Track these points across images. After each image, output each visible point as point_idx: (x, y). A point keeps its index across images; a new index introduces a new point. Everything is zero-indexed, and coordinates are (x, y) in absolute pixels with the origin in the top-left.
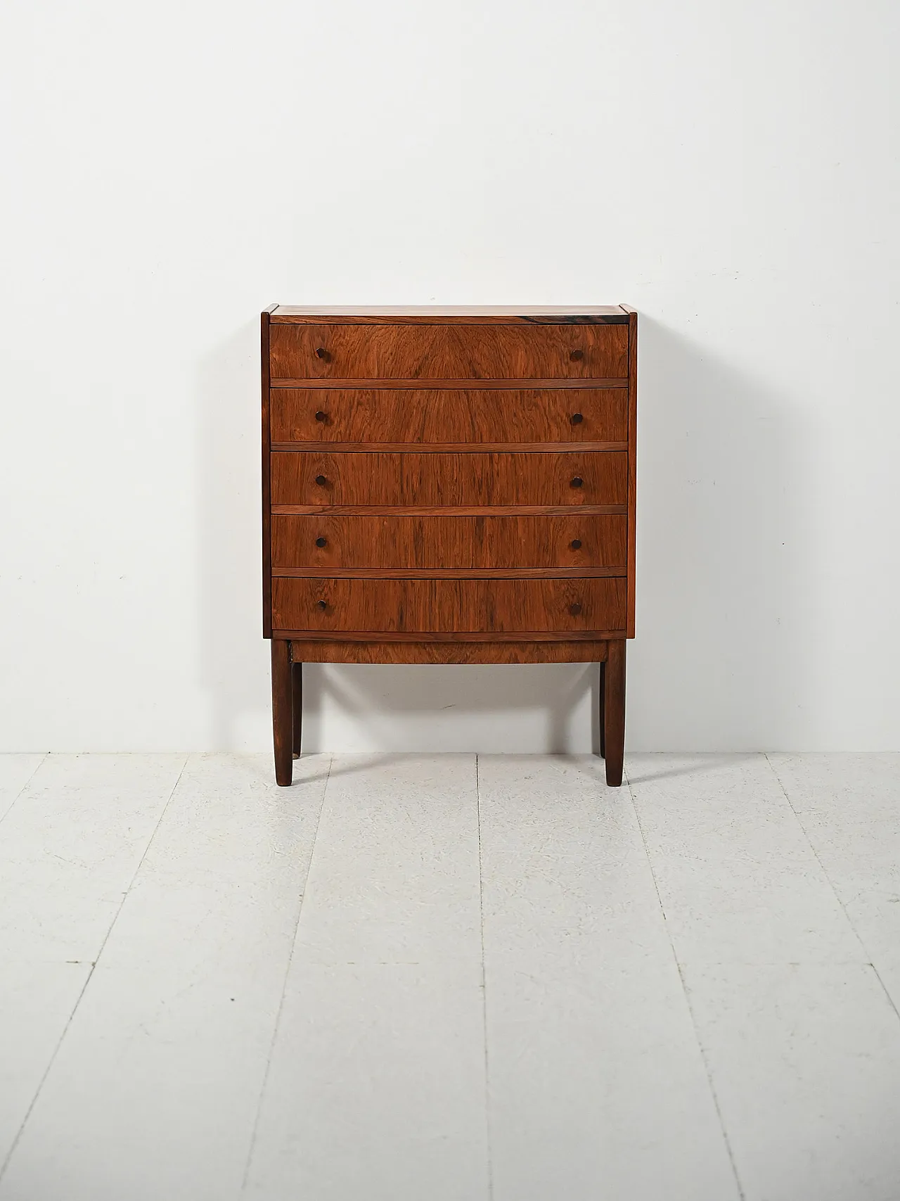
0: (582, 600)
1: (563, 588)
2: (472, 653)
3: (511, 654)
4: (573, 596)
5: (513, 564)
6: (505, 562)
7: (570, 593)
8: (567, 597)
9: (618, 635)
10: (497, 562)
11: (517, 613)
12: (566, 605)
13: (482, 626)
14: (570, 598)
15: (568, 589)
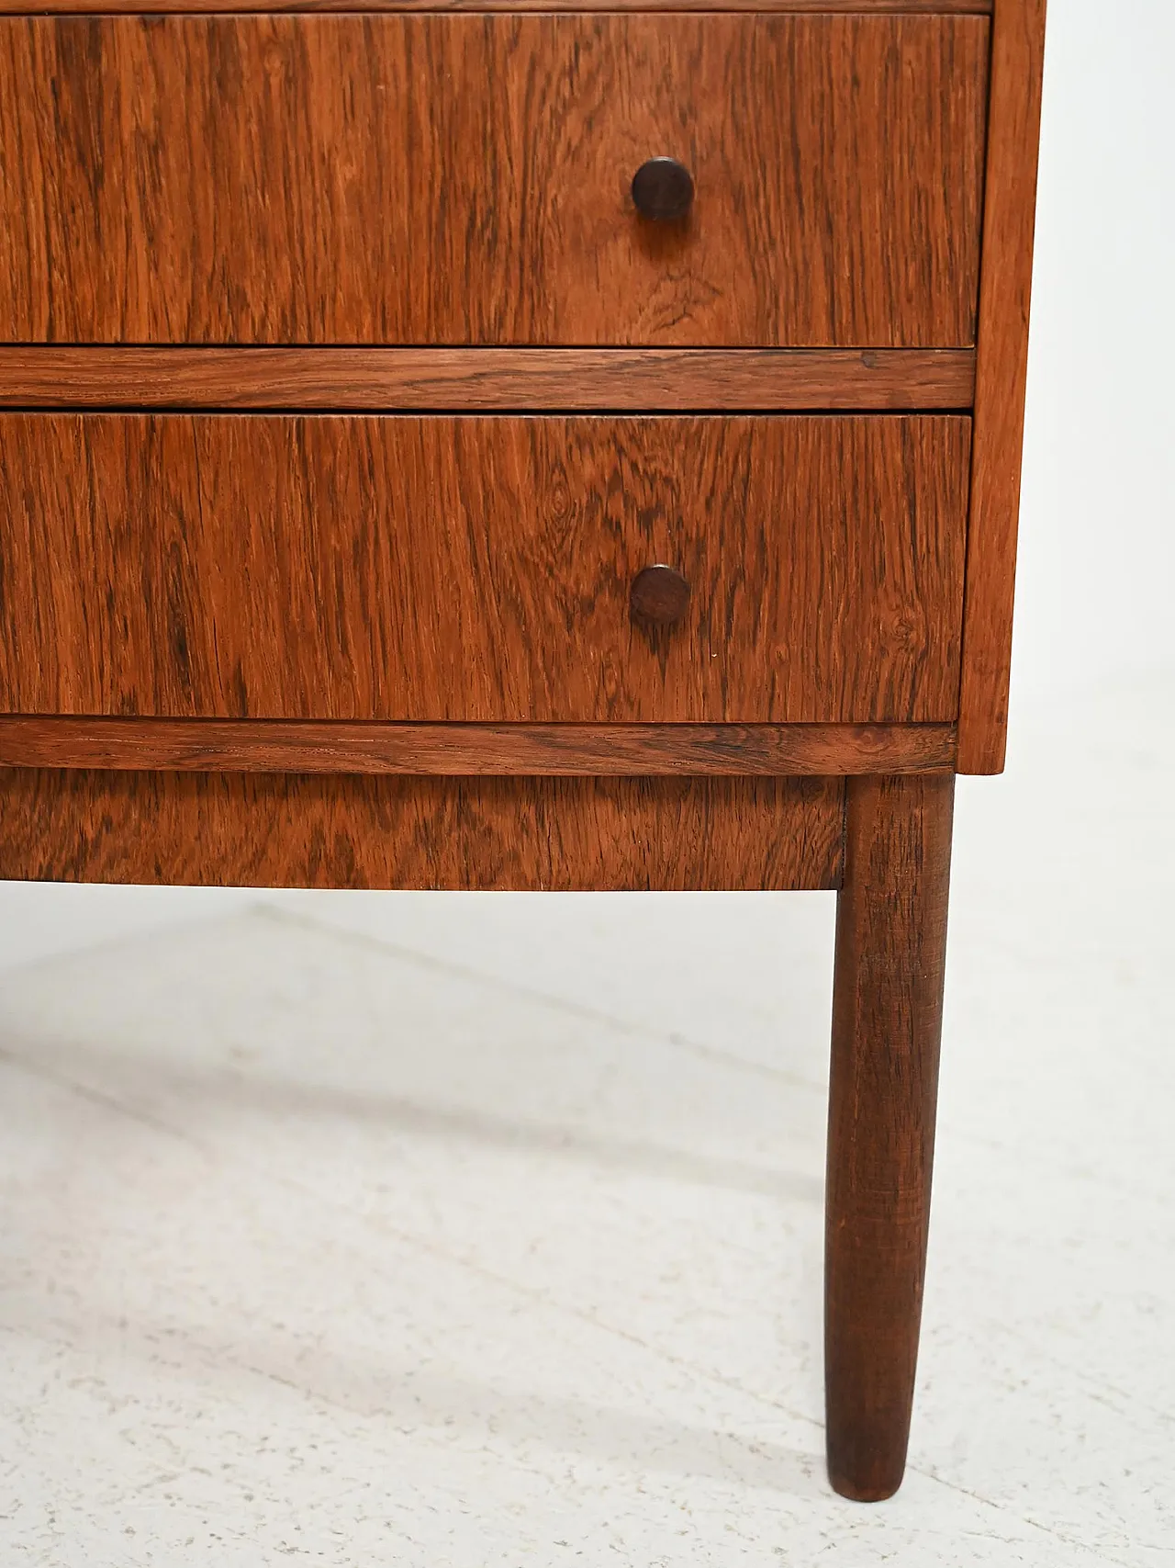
0: (701, 549)
1: (588, 470)
2: (107, 822)
3: (318, 836)
4: (646, 519)
5: (289, 318)
6: (239, 301)
7: (629, 500)
8: (613, 526)
9: (906, 750)
10: (193, 308)
11: (323, 611)
12: (609, 570)
13: (125, 683)
14: (631, 529)
15: (617, 475)
